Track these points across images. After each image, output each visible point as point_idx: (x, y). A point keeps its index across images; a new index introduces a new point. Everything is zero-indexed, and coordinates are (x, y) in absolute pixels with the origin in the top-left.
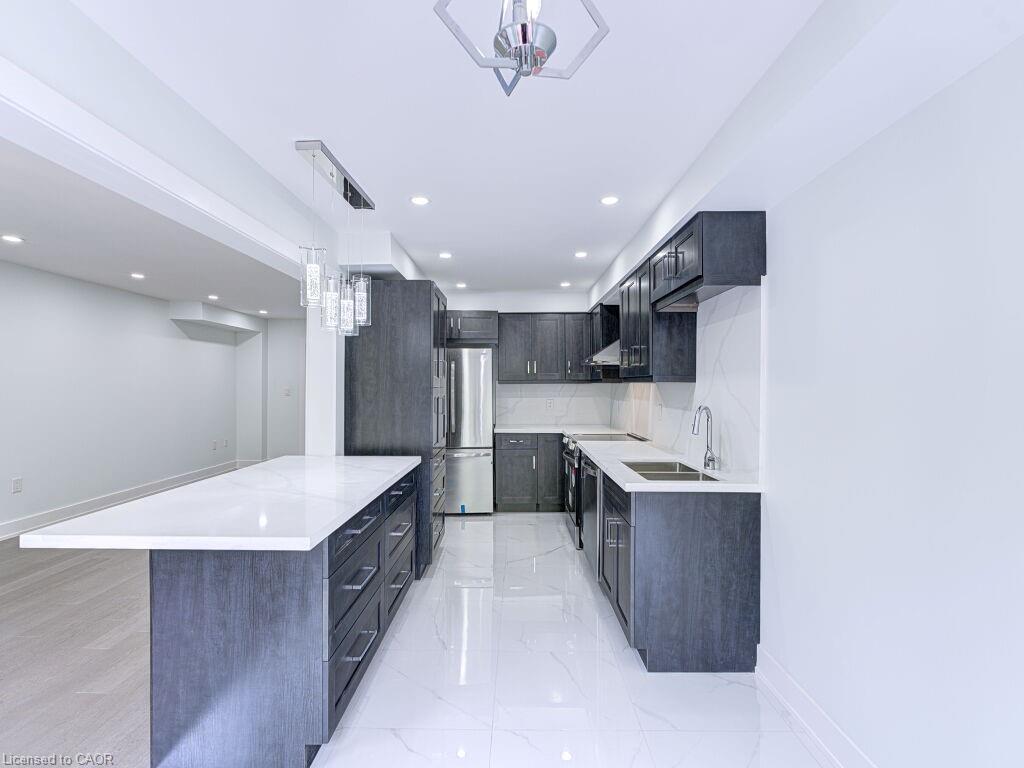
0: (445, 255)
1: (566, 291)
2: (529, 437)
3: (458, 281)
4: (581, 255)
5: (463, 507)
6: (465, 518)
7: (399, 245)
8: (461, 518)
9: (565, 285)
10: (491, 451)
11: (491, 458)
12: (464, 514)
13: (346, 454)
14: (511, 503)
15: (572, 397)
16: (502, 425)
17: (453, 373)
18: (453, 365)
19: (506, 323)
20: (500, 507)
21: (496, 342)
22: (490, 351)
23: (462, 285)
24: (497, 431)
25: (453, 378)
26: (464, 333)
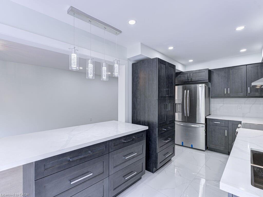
0: (171, 48)
1: (244, 54)
3: (189, 59)
5: (192, 145)
7: (145, 46)
9: (243, 50)
10: (204, 125)
11: (204, 128)
12: (192, 148)
13: (132, 123)
14: (214, 148)
15: (253, 104)
16: (210, 115)
17: (188, 94)
18: (188, 91)
19: (213, 73)
20: (208, 149)
21: (208, 81)
22: (204, 85)
23: (191, 61)
24: (207, 117)
25: (188, 96)
26: (194, 79)
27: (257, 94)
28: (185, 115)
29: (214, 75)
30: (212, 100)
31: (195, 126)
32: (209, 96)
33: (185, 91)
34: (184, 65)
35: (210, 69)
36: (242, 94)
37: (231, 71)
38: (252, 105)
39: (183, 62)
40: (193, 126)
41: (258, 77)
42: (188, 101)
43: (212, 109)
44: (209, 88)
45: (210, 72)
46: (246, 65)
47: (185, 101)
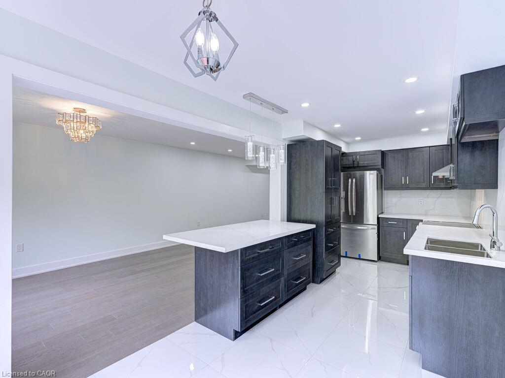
0: (337, 126)
1: (426, 133)
2: (401, 221)
3: (356, 137)
4: (420, 112)
5: (359, 255)
6: (362, 261)
7: (308, 125)
8: (357, 260)
9: (425, 130)
10: (376, 227)
11: (376, 231)
12: (360, 259)
13: (288, 221)
14: (389, 257)
15: (438, 198)
16: (383, 213)
17: (354, 184)
18: (354, 180)
19: (387, 156)
20: (382, 259)
21: (380, 167)
22: (375, 172)
23: (358, 138)
24: (380, 216)
25: (354, 187)
26: (361, 163)
27: (442, 185)
28: (350, 214)
29: (388, 158)
30: (385, 192)
31: (362, 228)
32: (382, 188)
33: (350, 180)
34: (347, 143)
35: (382, 150)
36: (424, 185)
37: (410, 154)
38: (435, 199)
39: (347, 140)
40: (359, 228)
41: (443, 163)
42: (353, 194)
43: (385, 205)
44: (382, 176)
45: (383, 153)
46: (430, 147)
47: (349, 194)
